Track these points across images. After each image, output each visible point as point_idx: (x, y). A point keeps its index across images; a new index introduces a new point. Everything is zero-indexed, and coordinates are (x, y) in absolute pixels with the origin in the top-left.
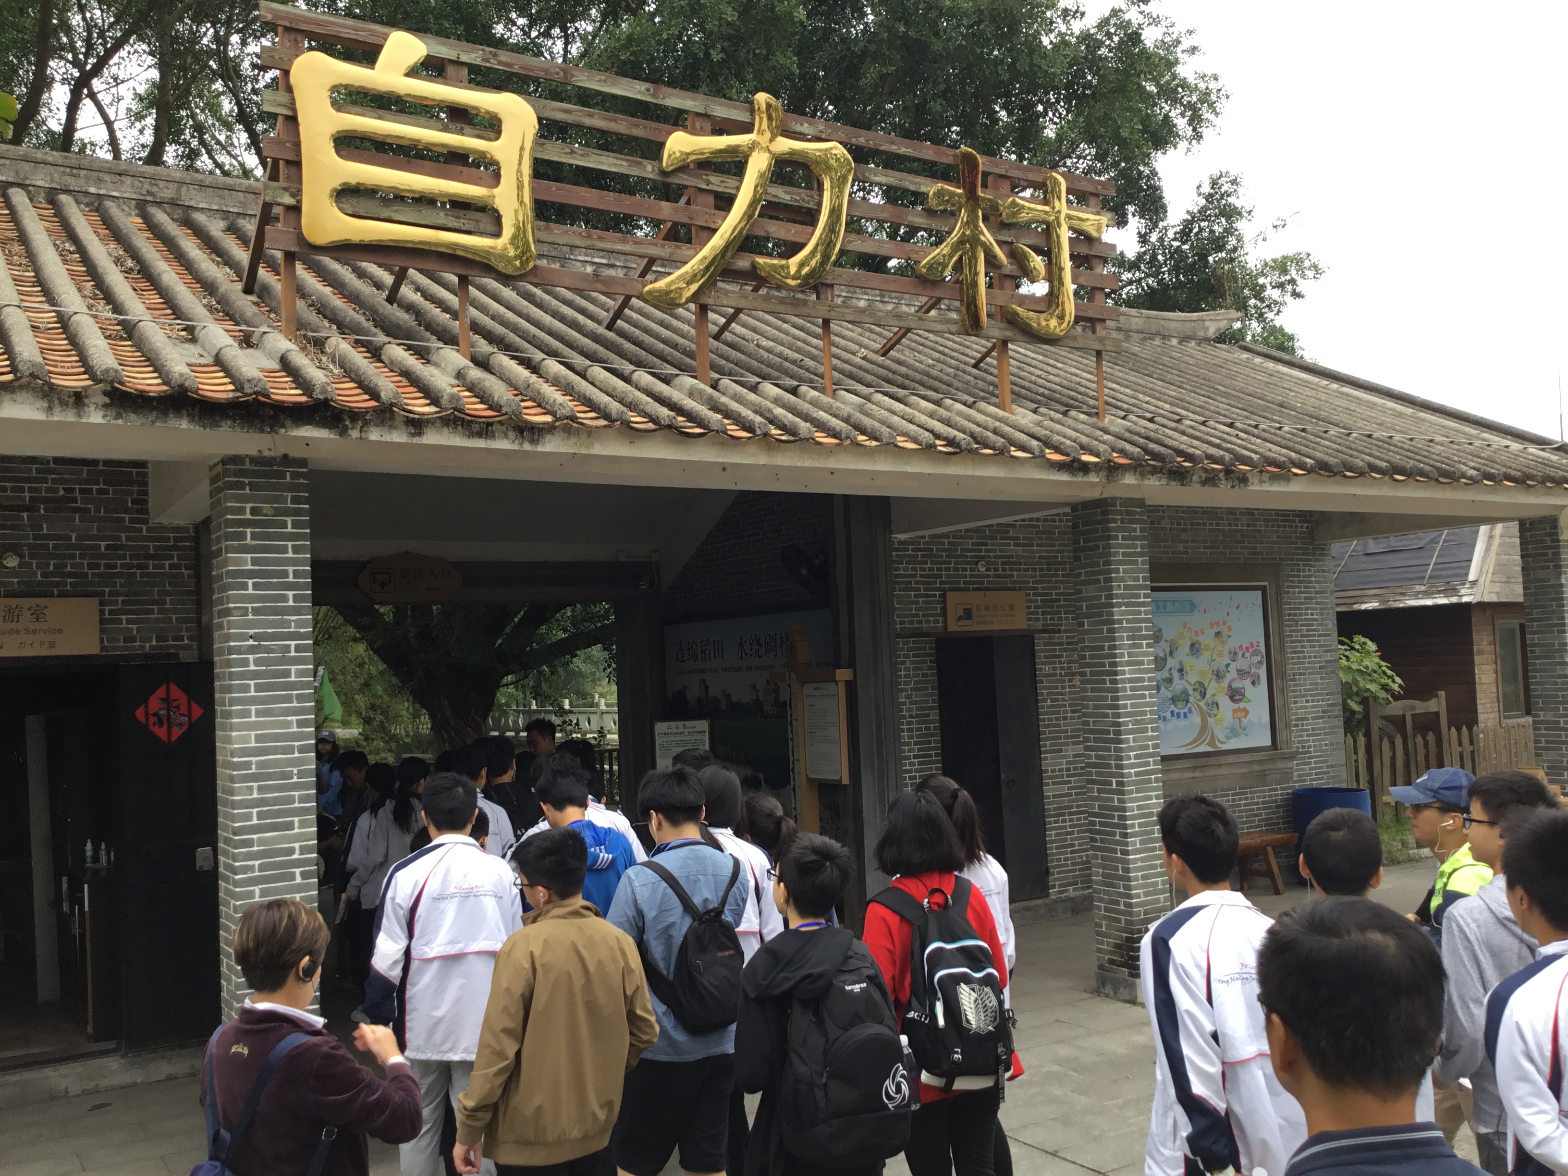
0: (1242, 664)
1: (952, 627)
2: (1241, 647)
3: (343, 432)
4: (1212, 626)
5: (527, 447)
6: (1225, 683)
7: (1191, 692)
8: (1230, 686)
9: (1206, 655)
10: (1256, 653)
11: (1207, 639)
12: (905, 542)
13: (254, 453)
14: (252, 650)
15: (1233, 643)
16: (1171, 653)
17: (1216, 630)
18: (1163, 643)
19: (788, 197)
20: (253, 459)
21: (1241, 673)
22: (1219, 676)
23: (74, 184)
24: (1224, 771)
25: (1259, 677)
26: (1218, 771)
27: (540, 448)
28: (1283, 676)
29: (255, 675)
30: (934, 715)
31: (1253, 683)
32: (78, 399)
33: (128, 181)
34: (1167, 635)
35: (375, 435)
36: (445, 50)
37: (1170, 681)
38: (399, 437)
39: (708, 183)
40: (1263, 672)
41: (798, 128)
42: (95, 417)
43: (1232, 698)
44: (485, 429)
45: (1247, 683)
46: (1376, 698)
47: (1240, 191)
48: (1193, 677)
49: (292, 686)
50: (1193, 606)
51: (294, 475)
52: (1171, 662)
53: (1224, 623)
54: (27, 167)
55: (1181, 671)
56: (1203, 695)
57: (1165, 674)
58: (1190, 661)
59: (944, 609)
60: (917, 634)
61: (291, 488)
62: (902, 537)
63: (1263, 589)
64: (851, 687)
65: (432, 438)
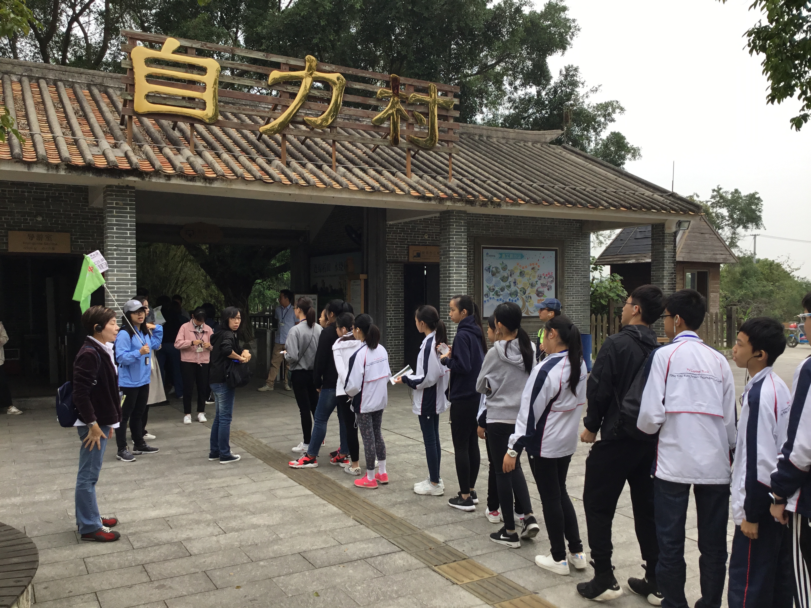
0: (543, 281)
1: (411, 260)
2: (543, 274)
3: (143, 179)
4: (531, 265)
5: (208, 185)
6: (535, 289)
7: (519, 291)
8: (537, 290)
9: (527, 277)
10: (550, 277)
11: (528, 270)
12: (393, 225)
13: (117, 184)
14: (115, 250)
15: (540, 272)
16: (511, 275)
17: (532, 267)
18: (507, 271)
19: (319, 94)
20: (116, 186)
21: (543, 285)
22: (532, 285)
23: (64, 78)
24: (532, 324)
25: (551, 287)
26: (529, 324)
27: (213, 186)
28: (563, 287)
29: (116, 258)
30: (402, 295)
31: (548, 289)
32: (57, 167)
33: (84, 76)
34: (509, 268)
35: (154, 180)
36: (187, 43)
37: (509, 286)
38: (162, 181)
39: (287, 89)
40: (553, 285)
41: (324, 68)
42: (62, 173)
43: (538, 295)
44: (192, 179)
45: (545, 289)
46: (613, 299)
47: (579, 74)
48: (520, 286)
49: (129, 263)
50: (522, 257)
51: (130, 192)
52: (510, 279)
53: (536, 264)
54: (46, 71)
55: (515, 283)
56: (525, 294)
57: (507, 284)
58: (519, 279)
59: (408, 252)
60: (396, 262)
61: (129, 196)
62: (391, 223)
63: (556, 251)
64: (366, 281)
65: (174, 181)
